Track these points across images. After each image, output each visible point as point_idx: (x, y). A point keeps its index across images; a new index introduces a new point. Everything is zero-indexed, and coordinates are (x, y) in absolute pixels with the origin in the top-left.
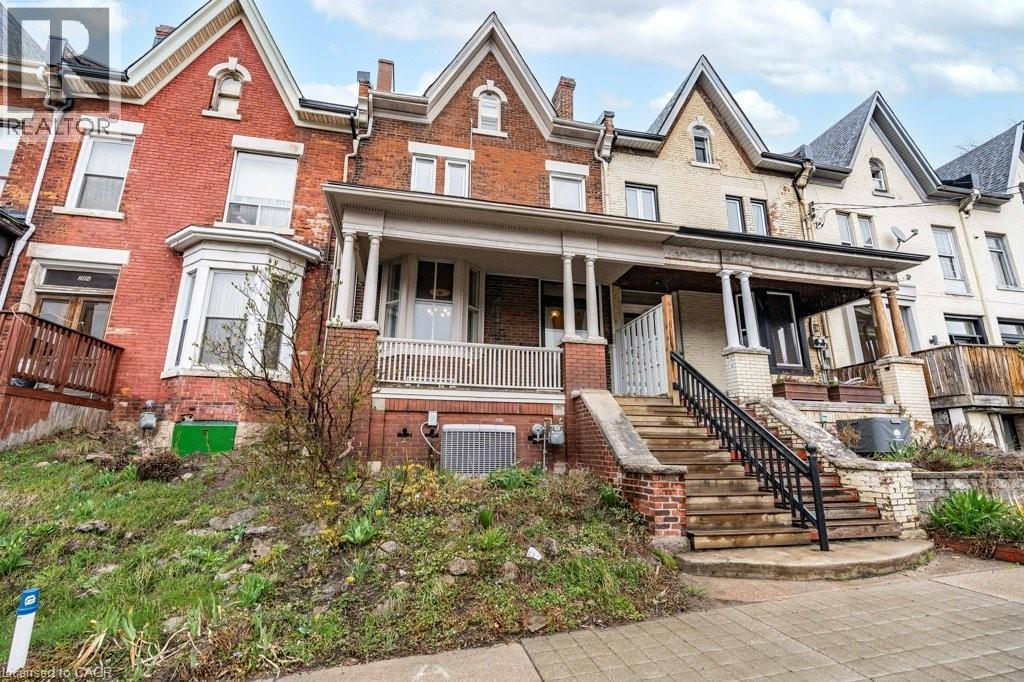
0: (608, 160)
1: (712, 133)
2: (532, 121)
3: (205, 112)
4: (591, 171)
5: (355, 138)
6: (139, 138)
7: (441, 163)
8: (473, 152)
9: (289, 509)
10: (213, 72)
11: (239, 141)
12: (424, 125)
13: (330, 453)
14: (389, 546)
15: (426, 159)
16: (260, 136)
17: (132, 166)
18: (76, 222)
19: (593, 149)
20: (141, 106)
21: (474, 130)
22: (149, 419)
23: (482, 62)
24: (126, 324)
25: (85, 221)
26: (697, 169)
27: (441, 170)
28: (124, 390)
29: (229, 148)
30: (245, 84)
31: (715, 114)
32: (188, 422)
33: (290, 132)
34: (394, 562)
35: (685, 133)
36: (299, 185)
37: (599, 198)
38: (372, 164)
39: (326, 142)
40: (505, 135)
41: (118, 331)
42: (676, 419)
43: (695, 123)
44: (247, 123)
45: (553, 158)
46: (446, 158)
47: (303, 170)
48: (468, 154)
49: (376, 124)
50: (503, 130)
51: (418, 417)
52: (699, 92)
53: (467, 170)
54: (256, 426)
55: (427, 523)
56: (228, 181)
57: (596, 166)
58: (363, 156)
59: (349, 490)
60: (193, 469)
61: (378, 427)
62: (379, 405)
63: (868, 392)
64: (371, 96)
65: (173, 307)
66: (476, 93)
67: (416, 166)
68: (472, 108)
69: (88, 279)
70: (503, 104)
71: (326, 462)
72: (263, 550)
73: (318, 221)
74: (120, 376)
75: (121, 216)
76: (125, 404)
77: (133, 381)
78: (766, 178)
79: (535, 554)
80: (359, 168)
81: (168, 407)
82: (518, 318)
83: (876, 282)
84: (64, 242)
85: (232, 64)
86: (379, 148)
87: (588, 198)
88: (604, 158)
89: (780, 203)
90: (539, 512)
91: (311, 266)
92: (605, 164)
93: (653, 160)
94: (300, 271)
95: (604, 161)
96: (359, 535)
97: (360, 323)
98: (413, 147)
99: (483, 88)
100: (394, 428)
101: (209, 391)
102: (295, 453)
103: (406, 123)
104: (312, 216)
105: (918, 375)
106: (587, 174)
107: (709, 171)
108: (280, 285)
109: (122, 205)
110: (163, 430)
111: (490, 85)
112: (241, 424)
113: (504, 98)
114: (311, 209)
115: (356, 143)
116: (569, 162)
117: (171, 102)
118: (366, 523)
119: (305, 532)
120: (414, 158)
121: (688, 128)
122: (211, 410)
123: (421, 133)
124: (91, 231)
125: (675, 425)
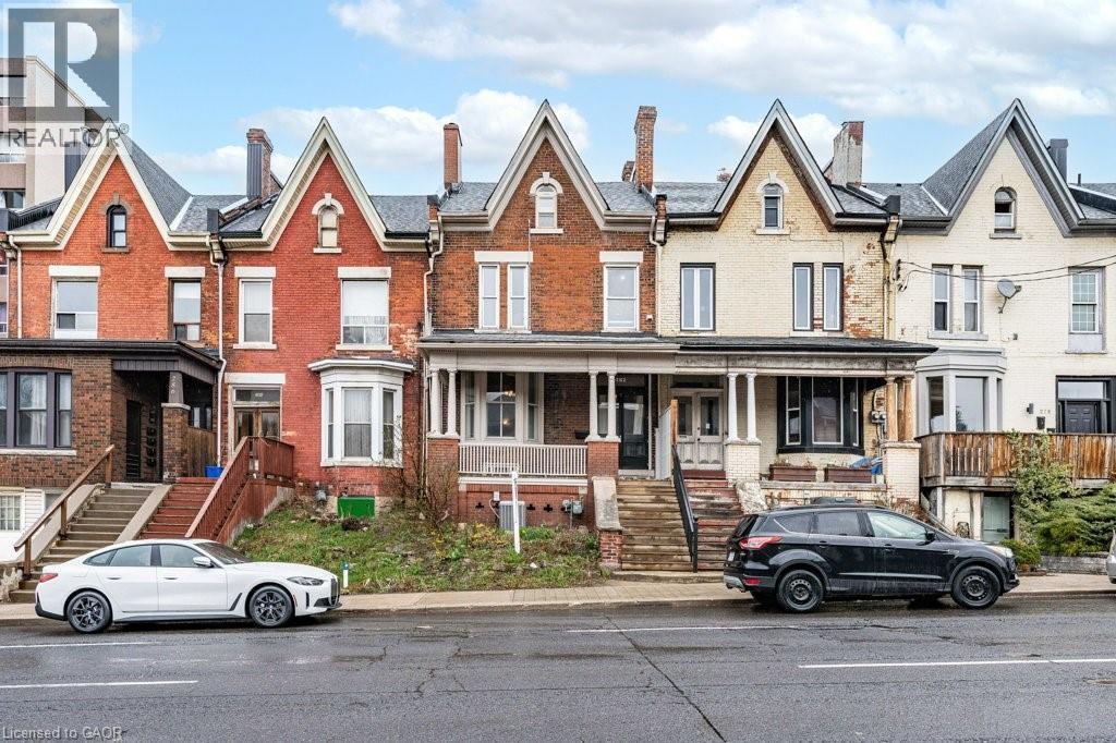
0: (663, 243)
1: (786, 190)
2: (587, 211)
3: (316, 250)
4: (645, 256)
5: (430, 256)
6: (275, 280)
7: (504, 268)
8: (532, 253)
9: (421, 545)
10: (315, 210)
11: (343, 272)
12: (488, 232)
13: (437, 517)
14: (467, 560)
15: (490, 265)
16: (357, 265)
17: (274, 305)
18: (249, 354)
19: (648, 233)
20: (270, 252)
21: (532, 231)
22: (321, 495)
23: (538, 152)
24: (293, 429)
25: (254, 353)
26: (763, 238)
27: (504, 275)
28: (300, 474)
29: (337, 279)
30: (340, 217)
31: (792, 165)
32: (345, 497)
33: (380, 258)
34: (468, 567)
35: (753, 196)
36: (391, 305)
37: (653, 285)
38: (445, 278)
39: (407, 263)
40: (561, 231)
41: (289, 433)
42: (663, 497)
43: (767, 181)
44: (348, 255)
45: (607, 249)
46: (508, 263)
47: (392, 293)
48: (526, 256)
49: (446, 238)
50: (559, 225)
51: (488, 495)
52: (776, 140)
53: (526, 272)
54: (386, 499)
55: (486, 552)
56: (339, 308)
57: (650, 252)
58: (438, 271)
59: (447, 536)
60: (366, 525)
61: (463, 501)
62: (462, 488)
63: (858, 474)
64: (440, 218)
65: (320, 414)
66: (533, 190)
67: (482, 273)
68: (530, 207)
69: (261, 395)
70: (558, 196)
71: (435, 522)
72: (412, 560)
73: (409, 336)
74: (296, 466)
75: (274, 347)
76: (301, 484)
77: (304, 470)
78: (846, 236)
79: (533, 565)
80: (436, 284)
81: (331, 487)
82: (572, 409)
83: (889, 372)
84: (244, 370)
85: (328, 199)
86: (450, 263)
87: (642, 286)
88: (659, 242)
89: (859, 265)
90: (545, 550)
91: (407, 375)
92: (659, 248)
93: (712, 234)
94: (401, 382)
95: (658, 245)
96: (454, 555)
97: (447, 435)
98: (480, 256)
99: (539, 181)
100: (473, 503)
101: (354, 476)
102: (417, 518)
103: (471, 233)
104: (404, 332)
105: (913, 458)
106: (641, 261)
107: (777, 238)
108: (388, 395)
109: (274, 337)
110: (330, 502)
111: (546, 177)
112: (377, 498)
113: (560, 190)
114: (403, 326)
115: (431, 261)
116: (624, 250)
117: (291, 245)
118: (457, 550)
119: (429, 555)
120: (480, 266)
121: (756, 189)
122: (358, 489)
123: (483, 240)
124: (259, 361)
125: (663, 501)
